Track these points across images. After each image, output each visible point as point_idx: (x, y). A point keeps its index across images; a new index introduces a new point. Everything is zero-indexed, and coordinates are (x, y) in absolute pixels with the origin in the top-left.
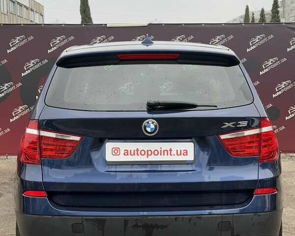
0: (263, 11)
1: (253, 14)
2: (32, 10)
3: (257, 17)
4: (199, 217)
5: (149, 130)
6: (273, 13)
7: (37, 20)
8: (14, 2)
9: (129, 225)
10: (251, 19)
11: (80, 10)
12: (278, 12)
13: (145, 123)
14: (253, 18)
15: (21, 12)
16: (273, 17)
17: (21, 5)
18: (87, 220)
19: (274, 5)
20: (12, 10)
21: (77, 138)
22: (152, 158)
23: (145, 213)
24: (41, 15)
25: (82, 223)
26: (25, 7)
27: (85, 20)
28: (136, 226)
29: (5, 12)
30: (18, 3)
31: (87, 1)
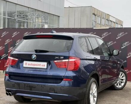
2: (117, 23)
4: (44, 86)
5: (33, 58)
9: (26, 86)
13: (32, 56)
17: (111, 21)
18: (16, 83)
20: (107, 24)
21: (17, 59)
22: (35, 67)
23: (30, 83)
24: (121, 25)
25: (14, 84)
26: (114, 22)
28: (27, 86)
30: (110, 21)
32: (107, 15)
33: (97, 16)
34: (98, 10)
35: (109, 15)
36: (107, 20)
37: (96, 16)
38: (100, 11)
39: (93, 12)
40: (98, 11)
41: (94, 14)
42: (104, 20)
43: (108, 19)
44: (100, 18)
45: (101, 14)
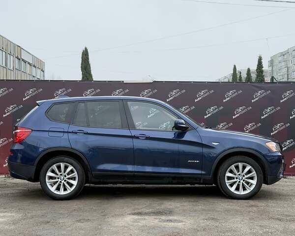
0: (249, 70)
1: (240, 73)
2: (34, 66)
6: (258, 72)
7: (39, 76)
8: (19, 59)
11: (82, 67)
12: (262, 72)
14: (240, 76)
15: (25, 68)
16: (258, 76)
17: (25, 62)
19: (258, 65)
20: (17, 66)
24: (42, 70)
26: (29, 63)
27: (86, 76)
29: (12, 68)
30: (23, 60)
31: (88, 59)
32: (16, 47)
35: (21, 48)
36: (17, 58)
38: (5, 38)
42: (12, 57)
43: (20, 57)
44: (4, 53)
45: (7, 45)
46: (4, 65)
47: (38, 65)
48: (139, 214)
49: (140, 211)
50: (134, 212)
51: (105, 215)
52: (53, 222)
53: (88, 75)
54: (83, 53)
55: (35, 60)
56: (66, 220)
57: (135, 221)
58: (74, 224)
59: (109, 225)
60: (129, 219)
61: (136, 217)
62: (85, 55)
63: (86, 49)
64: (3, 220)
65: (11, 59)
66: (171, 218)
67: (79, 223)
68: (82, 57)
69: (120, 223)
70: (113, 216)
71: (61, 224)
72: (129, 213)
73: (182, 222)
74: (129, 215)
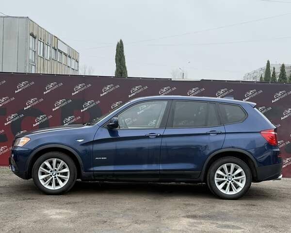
0: (283, 66)
1: (274, 69)
2: (70, 57)
3: (278, 71)
8: (56, 50)
10: (272, 73)
11: (116, 59)
14: (274, 73)
15: (61, 58)
17: (61, 52)
20: (53, 57)
24: (76, 61)
26: (65, 54)
29: (48, 58)
30: (59, 50)
31: (123, 51)
32: (53, 37)
33: (37, 39)
34: (38, 26)
35: (58, 39)
36: (54, 48)
37: (35, 38)
38: (43, 29)
39: (31, 31)
40: (39, 28)
41: (32, 35)
42: (49, 47)
43: (56, 48)
44: (42, 43)
45: (45, 36)
46: (41, 55)
47: (72, 55)
48: (194, 217)
49: (194, 213)
50: (188, 214)
51: (159, 217)
52: (109, 222)
53: (122, 67)
54: (117, 45)
55: (71, 51)
56: (122, 220)
57: (192, 225)
58: (131, 225)
59: (167, 228)
60: (185, 222)
61: (191, 220)
62: (120, 47)
63: (121, 41)
64: (60, 217)
65: (48, 49)
66: (228, 223)
67: (136, 225)
68: (117, 49)
69: (177, 226)
70: (168, 218)
71: (118, 225)
72: (183, 215)
73: (241, 228)
74: (184, 218)
